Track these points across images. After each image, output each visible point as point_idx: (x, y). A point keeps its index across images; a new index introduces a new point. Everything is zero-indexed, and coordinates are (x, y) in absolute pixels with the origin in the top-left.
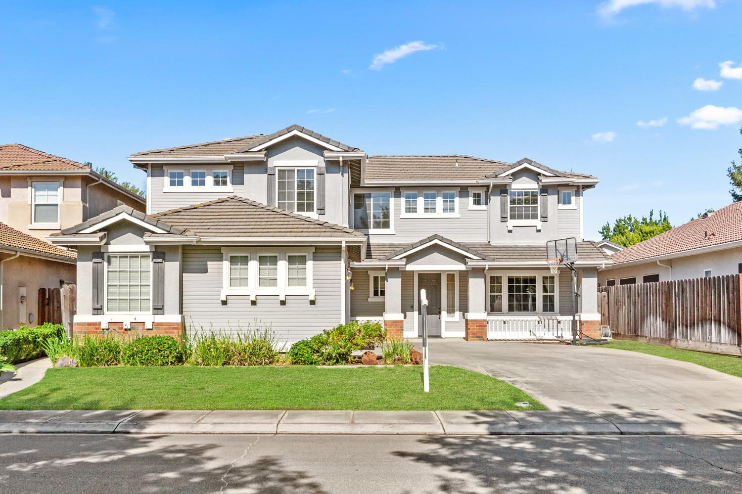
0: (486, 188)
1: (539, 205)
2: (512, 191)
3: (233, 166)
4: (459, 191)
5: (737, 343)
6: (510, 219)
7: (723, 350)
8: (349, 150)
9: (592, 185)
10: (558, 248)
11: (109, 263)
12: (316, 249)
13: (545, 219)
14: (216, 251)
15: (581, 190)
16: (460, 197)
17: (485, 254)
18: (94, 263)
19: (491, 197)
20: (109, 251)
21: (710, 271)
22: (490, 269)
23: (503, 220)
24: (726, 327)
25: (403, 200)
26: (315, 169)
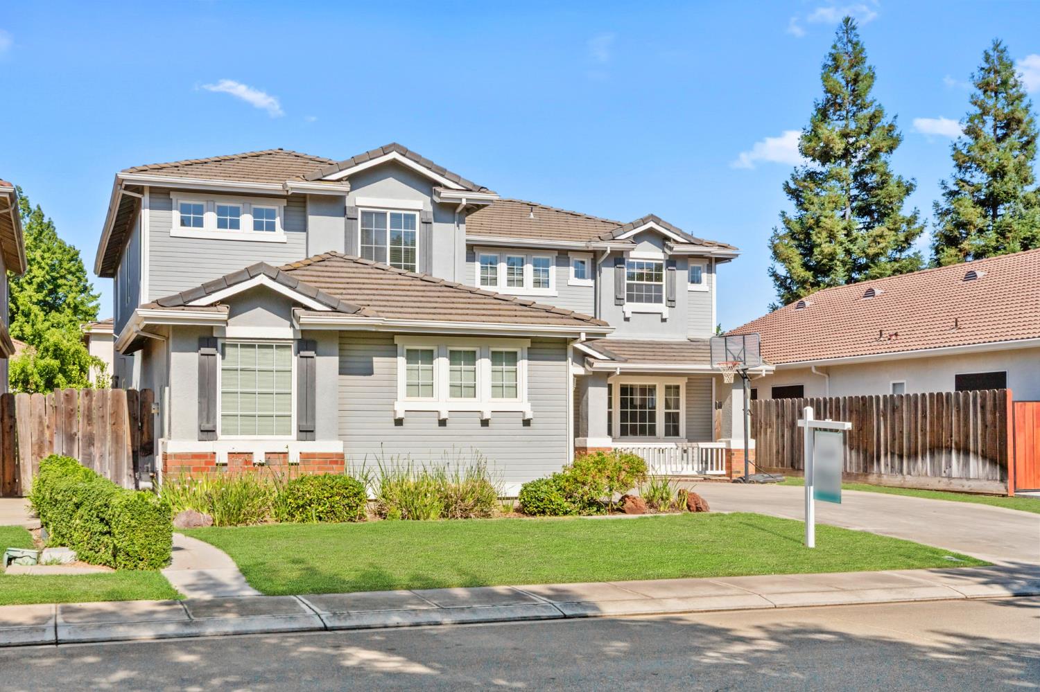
0: (592, 254)
1: (664, 283)
2: (631, 260)
3: (286, 200)
4: (556, 257)
5: (998, 478)
6: (627, 301)
7: (973, 486)
8: (474, 190)
9: (726, 259)
10: (728, 348)
11: (223, 355)
12: (532, 342)
13: (673, 304)
14: (386, 341)
15: (713, 263)
16: (557, 265)
17: (615, 352)
18: (202, 355)
19: (604, 269)
20: (227, 336)
21: (902, 384)
22: (622, 374)
23: (618, 302)
24: (980, 458)
25: (478, 265)
26: (417, 214)
